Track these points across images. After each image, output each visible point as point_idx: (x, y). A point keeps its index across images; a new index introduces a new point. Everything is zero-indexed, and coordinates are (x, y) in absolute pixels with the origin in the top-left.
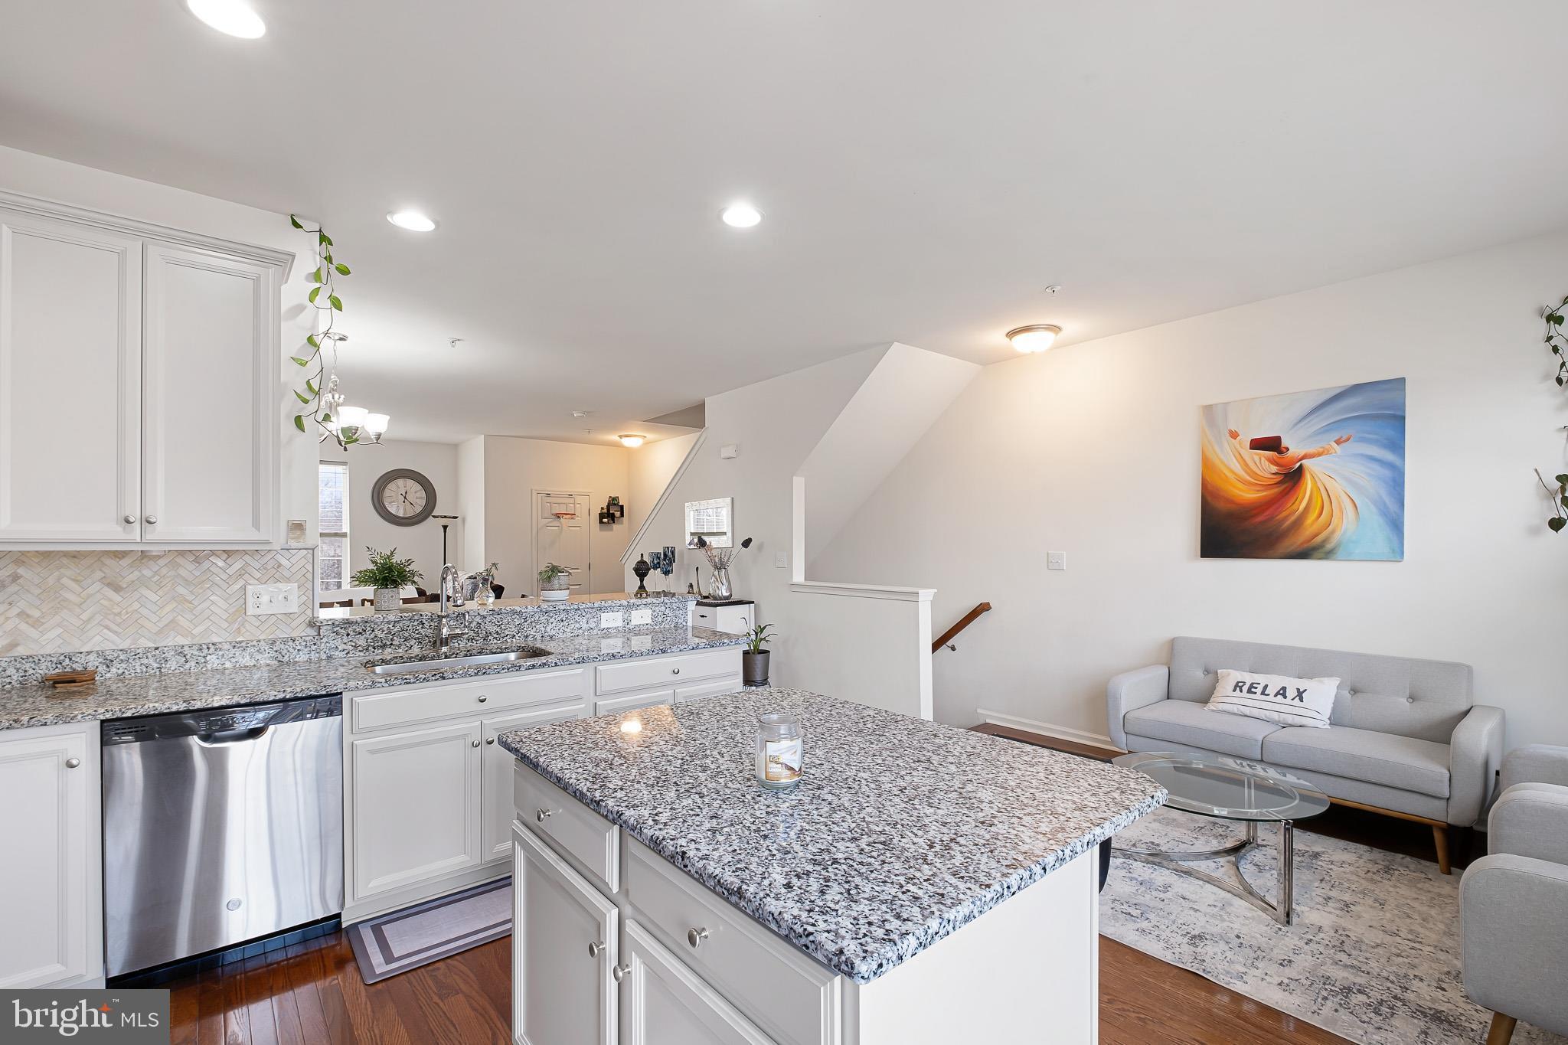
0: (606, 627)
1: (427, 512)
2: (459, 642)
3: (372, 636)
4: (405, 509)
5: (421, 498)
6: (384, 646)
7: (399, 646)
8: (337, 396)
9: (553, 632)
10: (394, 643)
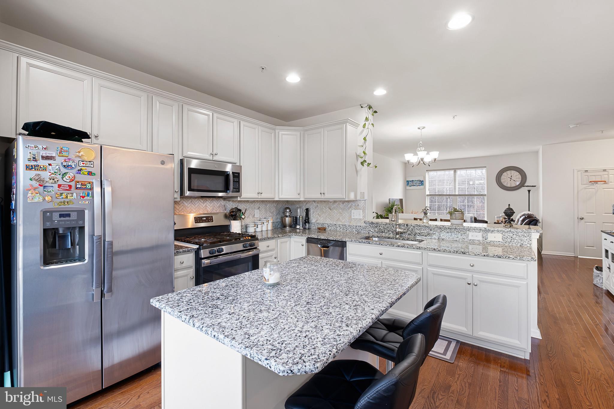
0: (472, 239)
1: (522, 184)
2: (405, 235)
3: (379, 228)
4: (511, 184)
5: (519, 178)
6: (382, 232)
7: (387, 233)
8: (421, 148)
9: (443, 237)
10: (385, 231)
